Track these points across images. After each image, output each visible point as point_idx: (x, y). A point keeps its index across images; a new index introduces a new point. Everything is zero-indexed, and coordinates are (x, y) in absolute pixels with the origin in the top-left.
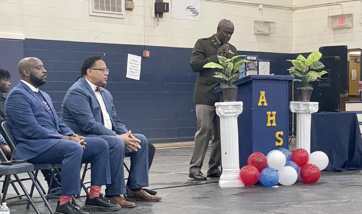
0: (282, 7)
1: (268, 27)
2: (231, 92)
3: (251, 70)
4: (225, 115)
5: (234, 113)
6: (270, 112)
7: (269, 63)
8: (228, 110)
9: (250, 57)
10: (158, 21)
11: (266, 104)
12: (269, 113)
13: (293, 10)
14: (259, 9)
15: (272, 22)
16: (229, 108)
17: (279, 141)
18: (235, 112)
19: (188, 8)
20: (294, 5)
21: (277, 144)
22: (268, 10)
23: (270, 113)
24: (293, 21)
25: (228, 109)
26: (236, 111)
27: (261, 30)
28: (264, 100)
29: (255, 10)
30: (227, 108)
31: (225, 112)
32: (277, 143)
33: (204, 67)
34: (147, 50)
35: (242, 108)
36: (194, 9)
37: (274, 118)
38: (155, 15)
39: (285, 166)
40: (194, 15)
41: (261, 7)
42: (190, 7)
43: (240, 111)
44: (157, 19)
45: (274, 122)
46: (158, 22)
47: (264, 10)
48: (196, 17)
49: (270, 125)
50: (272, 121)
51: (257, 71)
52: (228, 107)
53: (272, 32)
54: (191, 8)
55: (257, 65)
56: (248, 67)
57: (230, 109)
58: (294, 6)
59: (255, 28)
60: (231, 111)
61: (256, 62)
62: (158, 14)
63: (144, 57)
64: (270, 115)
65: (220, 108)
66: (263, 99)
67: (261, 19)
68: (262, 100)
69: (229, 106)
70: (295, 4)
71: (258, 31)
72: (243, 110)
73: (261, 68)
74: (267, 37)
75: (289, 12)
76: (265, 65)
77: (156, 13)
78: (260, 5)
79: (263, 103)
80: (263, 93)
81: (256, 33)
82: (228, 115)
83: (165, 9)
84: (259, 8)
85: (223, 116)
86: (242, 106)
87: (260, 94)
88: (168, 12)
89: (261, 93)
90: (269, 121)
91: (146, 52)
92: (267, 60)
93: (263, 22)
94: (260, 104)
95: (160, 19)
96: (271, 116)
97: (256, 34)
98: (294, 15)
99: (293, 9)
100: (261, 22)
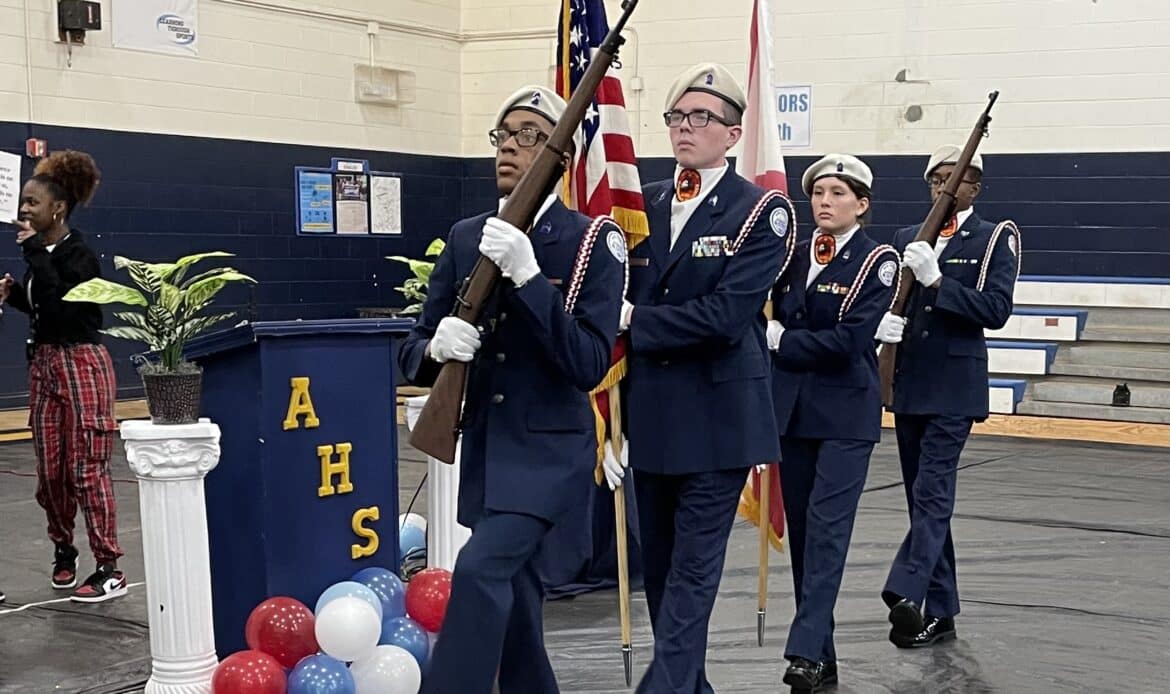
0: (432, 31)
1: (394, 85)
2: (175, 388)
3: (349, 199)
4: (156, 473)
5: (188, 464)
6: (330, 447)
7: (399, 179)
8: (166, 456)
9: (345, 163)
10: (70, 53)
11: (313, 421)
12: (326, 450)
13: (461, 42)
14: (370, 34)
15: (403, 72)
16: (168, 447)
17: (364, 541)
18: (193, 463)
19: (161, 20)
20: (461, 28)
21: (357, 551)
22: (392, 36)
23: (332, 452)
24: (463, 69)
25: (167, 451)
26: (196, 459)
27: (375, 92)
28: (308, 407)
29: (359, 35)
30: (164, 448)
31: (156, 463)
32: (356, 546)
33: (69, 297)
34: (39, 138)
35: (217, 447)
36: (180, 23)
37: (344, 466)
38: (60, 36)
39: (379, 644)
40: (181, 40)
41: (373, 28)
42: (169, 18)
43: (212, 458)
44: (65, 47)
45: (346, 477)
46: (68, 56)
47: (381, 37)
48: (188, 49)
49: (332, 490)
50: (336, 479)
51: (366, 203)
52: (165, 445)
53: (406, 99)
54: (174, 22)
55: (365, 185)
56: (342, 191)
57: (171, 453)
58: (465, 30)
59: (357, 84)
60: (176, 459)
61: (364, 179)
62: (68, 33)
63: (29, 157)
64: (332, 456)
65: (134, 447)
66: (301, 403)
67: (375, 61)
68: (301, 406)
69: (169, 442)
70: (464, 26)
71: (366, 94)
72: (221, 457)
73: (378, 193)
74: (391, 112)
75: (451, 46)
76: (388, 187)
77: (62, 30)
78: (370, 24)
79: (302, 417)
80: (301, 384)
81: (362, 98)
82: (164, 472)
83: (91, 21)
84: (370, 31)
85: (148, 475)
86: (217, 440)
87: (291, 389)
88: (99, 28)
89: (293, 385)
90: (327, 478)
91: (34, 143)
92: (394, 174)
93: (379, 71)
94: (291, 422)
95: (76, 49)
96: (336, 458)
97: (362, 103)
98: (462, 54)
99: (461, 40)
100: (376, 69)
